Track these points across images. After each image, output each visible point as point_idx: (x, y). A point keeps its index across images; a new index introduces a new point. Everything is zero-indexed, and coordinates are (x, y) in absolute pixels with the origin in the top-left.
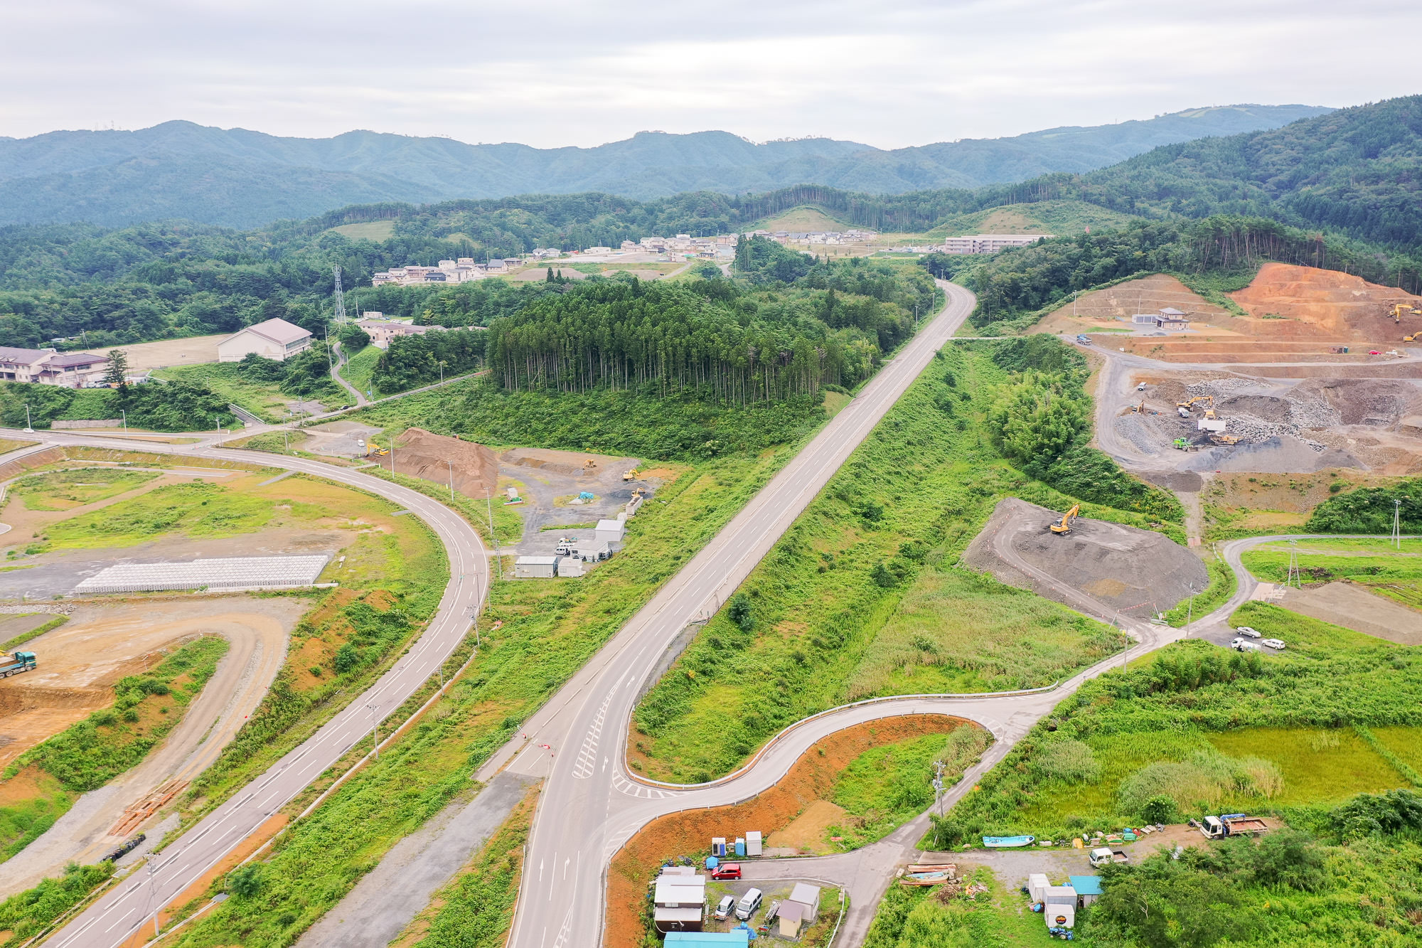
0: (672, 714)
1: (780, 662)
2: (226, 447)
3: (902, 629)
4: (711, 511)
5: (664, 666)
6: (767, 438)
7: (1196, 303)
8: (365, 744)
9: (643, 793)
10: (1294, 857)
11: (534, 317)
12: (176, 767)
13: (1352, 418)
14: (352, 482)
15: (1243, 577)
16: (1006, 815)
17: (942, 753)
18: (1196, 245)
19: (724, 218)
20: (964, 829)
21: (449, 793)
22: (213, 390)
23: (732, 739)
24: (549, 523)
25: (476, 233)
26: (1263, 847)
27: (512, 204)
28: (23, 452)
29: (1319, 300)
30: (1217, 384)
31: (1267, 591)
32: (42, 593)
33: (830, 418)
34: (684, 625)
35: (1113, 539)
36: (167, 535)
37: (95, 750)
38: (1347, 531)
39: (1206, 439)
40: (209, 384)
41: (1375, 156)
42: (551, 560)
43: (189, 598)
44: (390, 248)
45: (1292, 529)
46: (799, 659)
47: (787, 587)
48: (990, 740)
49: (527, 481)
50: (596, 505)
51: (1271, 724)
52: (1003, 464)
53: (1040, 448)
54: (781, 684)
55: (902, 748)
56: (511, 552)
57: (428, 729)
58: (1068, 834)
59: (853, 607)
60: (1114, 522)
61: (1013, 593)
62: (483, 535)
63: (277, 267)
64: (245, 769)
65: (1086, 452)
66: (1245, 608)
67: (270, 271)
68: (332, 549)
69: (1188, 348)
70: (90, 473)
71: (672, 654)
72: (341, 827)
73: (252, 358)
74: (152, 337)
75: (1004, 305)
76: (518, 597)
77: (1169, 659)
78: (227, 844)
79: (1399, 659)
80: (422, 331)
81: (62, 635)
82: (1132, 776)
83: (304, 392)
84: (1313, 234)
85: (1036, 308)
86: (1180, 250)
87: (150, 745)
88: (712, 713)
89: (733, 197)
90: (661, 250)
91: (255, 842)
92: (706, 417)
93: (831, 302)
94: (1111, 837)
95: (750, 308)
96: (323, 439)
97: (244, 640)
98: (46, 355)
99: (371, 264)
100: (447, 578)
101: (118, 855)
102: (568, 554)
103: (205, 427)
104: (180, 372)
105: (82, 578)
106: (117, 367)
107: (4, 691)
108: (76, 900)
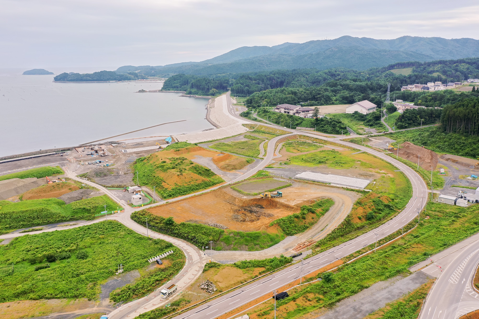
2: (343, 140)
8: (372, 246)
11: (463, 105)
12: (314, 236)
14: (383, 158)
21: (398, 272)
22: (343, 122)
24: (455, 184)
25: (444, 73)
27: (462, 61)
28: (288, 135)
32: (287, 176)
36: (322, 165)
37: (293, 224)
40: (341, 120)
42: (454, 198)
43: (325, 186)
44: (410, 77)
49: (449, 167)
50: (478, 181)
56: (438, 192)
57: (395, 247)
62: (428, 184)
63: (369, 83)
64: (333, 242)
67: (367, 84)
68: (372, 179)
70: (304, 143)
72: (360, 270)
73: (356, 113)
74: (328, 104)
76: (438, 209)
78: (324, 264)
80: (417, 107)
81: (289, 189)
83: (371, 126)
87: (308, 227)
91: (332, 266)
96: (375, 142)
97: (339, 202)
98: (298, 107)
99: (402, 83)
100: (411, 197)
101: (294, 257)
102: (462, 197)
103: (338, 133)
104: (334, 116)
105: (297, 174)
106: (316, 112)
107: (273, 202)
108: (282, 265)
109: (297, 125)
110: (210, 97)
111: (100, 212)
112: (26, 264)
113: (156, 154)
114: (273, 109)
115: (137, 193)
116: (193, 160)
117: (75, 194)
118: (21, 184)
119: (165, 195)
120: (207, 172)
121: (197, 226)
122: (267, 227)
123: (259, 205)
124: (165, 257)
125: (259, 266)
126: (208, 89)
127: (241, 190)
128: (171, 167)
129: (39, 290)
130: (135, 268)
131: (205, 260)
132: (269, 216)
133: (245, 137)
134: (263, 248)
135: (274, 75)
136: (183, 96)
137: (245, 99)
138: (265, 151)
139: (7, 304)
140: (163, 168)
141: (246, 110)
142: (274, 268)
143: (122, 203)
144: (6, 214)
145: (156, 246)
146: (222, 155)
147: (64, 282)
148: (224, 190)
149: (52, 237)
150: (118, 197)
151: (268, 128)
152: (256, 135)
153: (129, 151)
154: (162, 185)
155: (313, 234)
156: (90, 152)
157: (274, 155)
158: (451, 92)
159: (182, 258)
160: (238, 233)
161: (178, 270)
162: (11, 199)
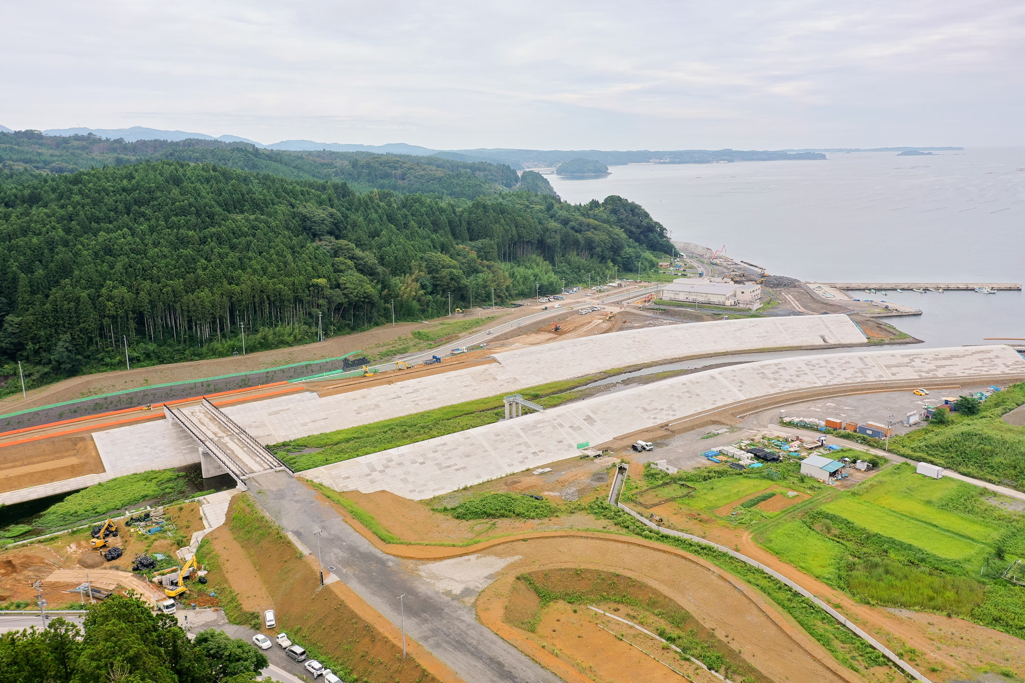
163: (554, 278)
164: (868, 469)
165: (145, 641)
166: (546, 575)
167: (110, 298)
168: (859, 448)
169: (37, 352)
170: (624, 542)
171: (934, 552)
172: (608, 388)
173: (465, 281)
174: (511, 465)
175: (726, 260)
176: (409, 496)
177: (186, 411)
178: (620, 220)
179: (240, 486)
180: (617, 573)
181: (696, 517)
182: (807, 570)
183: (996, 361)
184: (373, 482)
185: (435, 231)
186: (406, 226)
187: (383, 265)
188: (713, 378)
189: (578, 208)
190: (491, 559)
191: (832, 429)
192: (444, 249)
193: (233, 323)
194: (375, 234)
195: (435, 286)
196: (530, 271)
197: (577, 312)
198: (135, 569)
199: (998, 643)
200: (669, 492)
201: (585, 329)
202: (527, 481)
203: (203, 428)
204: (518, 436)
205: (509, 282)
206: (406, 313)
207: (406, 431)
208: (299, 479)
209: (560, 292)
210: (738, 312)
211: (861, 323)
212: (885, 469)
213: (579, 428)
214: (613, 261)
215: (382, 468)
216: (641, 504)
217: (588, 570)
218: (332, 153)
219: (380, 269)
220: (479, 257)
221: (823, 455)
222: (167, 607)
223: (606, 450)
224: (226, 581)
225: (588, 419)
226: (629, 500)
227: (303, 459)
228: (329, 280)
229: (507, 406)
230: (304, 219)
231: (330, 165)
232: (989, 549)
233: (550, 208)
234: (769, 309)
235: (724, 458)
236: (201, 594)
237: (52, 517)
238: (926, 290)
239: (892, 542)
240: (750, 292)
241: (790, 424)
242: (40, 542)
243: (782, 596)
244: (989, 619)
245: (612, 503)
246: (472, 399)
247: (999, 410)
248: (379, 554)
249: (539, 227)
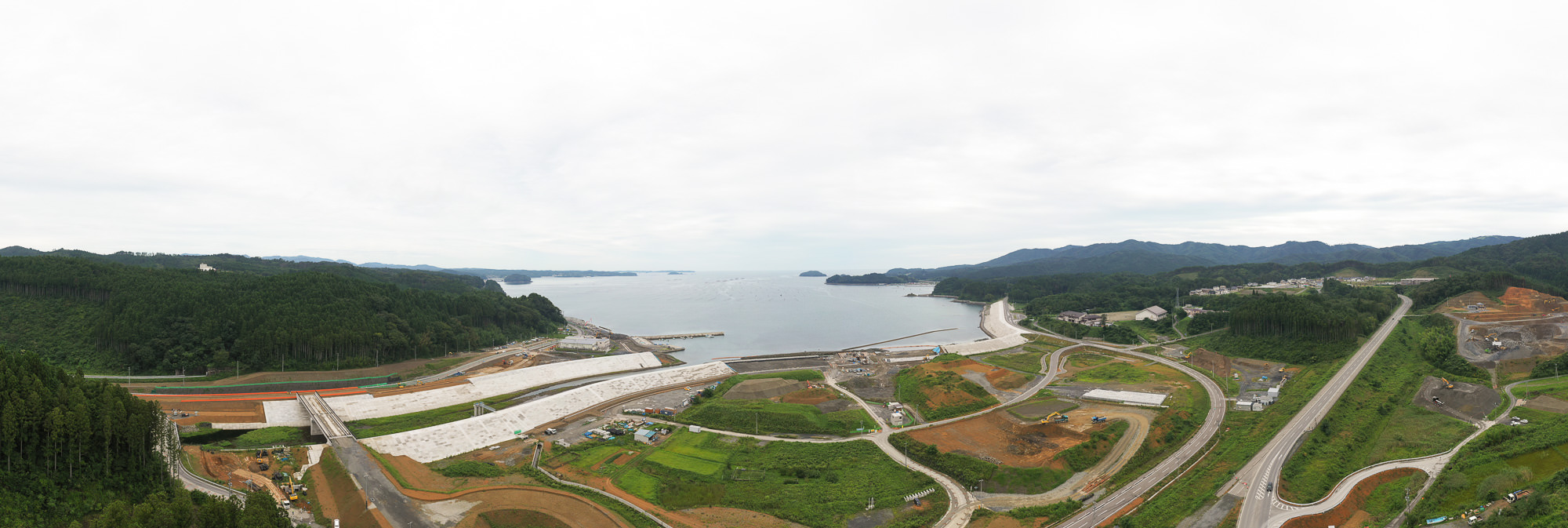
0: (1297, 472)
1: (1342, 448)
2: (1135, 350)
3: (1390, 432)
4: (1313, 385)
5: (1294, 450)
6: (1335, 355)
7: (1488, 301)
8: (1175, 474)
9: (1285, 507)
10: (1539, 502)
11: (1247, 308)
12: (1107, 469)
13: (1539, 338)
14: (1177, 368)
15: (1512, 398)
16: (1435, 509)
17: (1408, 485)
18: (1486, 281)
19: (1319, 272)
20: (1419, 517)
21: (1205, 500)
22: (1133, 330)
23: (1322, 483)
24: (1250, 388)
25: (1227, 277)
26: (1529, 501)
27: (1240, 266)
28: (1073, 346)
29: (1526, 299)
30: (1497, 328)
31: (1520, 402)
32: (1073, 396)
33: (1360, 347)
34: (1302, 433)
35: (1467, 389)
36: (1113, 381)
37: (1082, 457)
38: (1543, 377)
39: (1496, 348)
40: (1131, 328)
41: (1537, 252)
42: (1250, 404)
43: (1117, 405)
44: (1197, 281)
45: (1526, 378)
46: (1349, 447)
47: (1344, 416)
48: (1427, 476)
49: (1242, 371)
50: (1268, 382)
51: (1527, 452)
52: (1426, 363)
53: (1438, 356)
54: (1342, 458)
55: (1393, 485)
56: (1235, 400)
57: (1198, 471)
58: (1459, 513)
59: (1370, 424)
60: (1467, 382)
61: (1432, 414)
62: (1224, 392)
63: (1158, 288)
64: (1130, 476)
65: (1455, 356)
66: (1514, 410)
67: (1155, 289)
68: (1168, 393)
69: (1487, 317)
70: (1091, 356)
71: (1297, 446)
72: (1163, 508)
73: (1146, 319)
74: (1115, 311)
75: (1423, 303)
76: (1236, 418)
77: (1490, 433)
78: (1121, 506)
79: (1564, 419)
80: (1206, 312)
81: (1077, 412)
82: (1482, 484)
83: (1163, 333)
84: (1522, 277)
85: (1434, 304)
86: (1481, 283)
87: (1100, 459)
88: (1313, 472)
89: (1322, 264)
90: (1295, 283)
91: (1131, 507)
92: (1311, 347)
93: (1359, 303)
94: (1475, 511)
95: (1329, 305)
96: (1169, 350)
97: (1134, 424)
98: (1084, 315)
99: (1190, 288)
100: (1210, 408)
101: (1085, 499)
102: (1257, 401)
103: (1129, 342)
104: (1123, 323)
105: (1086, 392)
106: (1104, 319)
107: (1058, 428)
108: (1070, 513)
109: (1083, 335)
110: (985, 303)
111: (855, 429)
112: (777, 474)
113: (922, 365)
114: (1055, 317)
115: (897, 411)
116: (963, 376)
117: (832, 404)
118: (783, 385)
119: (929, 416)
120: (979, 391)
121: (964, 458)
122: (1051, 461)
123: (1041, 433)
124: (925, 497)
125: (1041, 515)
126: (983, 295)
127: (1020, 414)
128: (937, 381)
129: (785, 508)
130: (888, 505)
131: (973, 504)
132: (1054, 446)
133: (1024, 349)
134: (1045, 490)
135: (1057, 278)
136: (955, 301)
137: (1024, 306)
138: (1048, 366)
139: (753, 513)
140: (929, 383)
141: (1025, 317)
142: (1061, 517)
143: (880, 420)
144: (766, 414)
145: (915, 480)
146: (996, 371)
147: (809, 506)
148: (999, 413)
149: (804, 449)
150: (876, 413)
151: (1050, 338)
152: (1037, 346)
153: (893, 360)
154: (927, 403)
155: (1106, 467)
156: (851, 358)
157: (1058, 370)
158: (1234, 295)
159: (944, 500)
160: (1015, 470)
161: (939, 517)
162: (773, 398)
163: (502, 336)
164: (667, 433)
165: (271, 521)
166: (496, 513)
167: (279, 336)
168: (663, 422)
169: (245, 358)
170: (541, 491)
171: (702, 473)
172: (531, 398)
173: (455, 337)
174: (477, 444)
175: (592, 326)
176: (418, 460)
177: (307, 397)
178: (537, 306)
179: (329, 443)
180: (537, 511)
181: (582, 473)
182: (641, 497)
183: (718, 369)
184: (399, 449)
185: (440, 310)
186: (425, 307)
187: (412, 327)
188: (587, 390)
189: (515, 299)
190: (464, 503)
191: (648, 413)
192: (444, 320)
193: (334, 353)
194: (409, 311)
195: (438, 339)
196: (490, 333)
197: (514, 355)
198: (273, 479)
199: (733, 515)
200: (565, 458)
201: (519, 364)
202: (486, 454)
203: (313, 407)
204: (482, 426)
205: (478, 338)
206: (423, 354)
207: (419, 421)
208: (359, 443)
209: (505, 344)
210: (599, 353)
211: (658, 356)
212: (675, 431)
213: (516, 422)
214: (535, 328)
215: (404, 442)
216: (550, 467)
217: (520, 510)
218: (389, 269)
219: (410, 329)
220: (462, 324)
221: (645, 429)
222: (286, 504)
223: (530, 434)
224: (316, 497)
225: (521, 416)
226: (543, 465)
227: (363, 432)
228: (384, 334)
229: (475, 408)
230: (373, 302)
231: (388, 275)
232: (724, 465)
233: (500, 299)
234: (615, 350)
235: (595, 436)
236: (303, 501)
237: (241, 441)
238: (686, 337)
239: (681, 471)
240: (605, 343)
241: (628, 413)
242: (234, 452)
243: (628, 514)
244: (728, 502)
245: (534, 467)
246: (456, 404)
247: (721, 393)
248: (400, 495)
249: (495, 309)
